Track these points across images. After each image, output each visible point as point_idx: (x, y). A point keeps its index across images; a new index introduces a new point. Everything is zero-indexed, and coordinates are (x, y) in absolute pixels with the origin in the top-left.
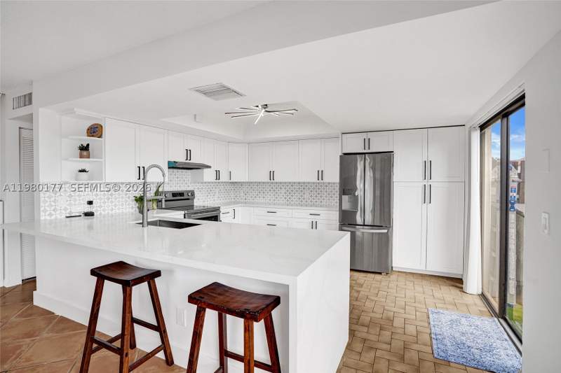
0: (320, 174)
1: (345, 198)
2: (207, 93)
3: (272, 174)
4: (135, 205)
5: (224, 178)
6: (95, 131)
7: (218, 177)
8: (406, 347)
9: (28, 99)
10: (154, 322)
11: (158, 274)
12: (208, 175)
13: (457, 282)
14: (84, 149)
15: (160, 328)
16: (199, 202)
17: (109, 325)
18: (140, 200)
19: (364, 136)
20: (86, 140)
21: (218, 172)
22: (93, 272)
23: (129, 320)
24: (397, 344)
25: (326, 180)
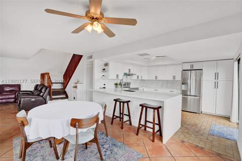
0: (174, 77)
1: (183, 86)
2: (141, 55)
3: (156, 77)
4: (114, 86)
5: (140, 78)
6: (106, 65)
7: (138, 78)
8: (200, 130)
9: (91, 57)
10: (128, 114)
11: (129, 101)
12: (135, 77)
13: (228, 118)
14: (104, 70)
15: (129, 115)
16: (132, 86)
17: (117, 114)
18: (116, 84)
19: (191, 63)
20: (104, 67)
21: (138, 76)
22: (114, 100)
23: (122, 113)
24: (197, 130)
25: (176, 79)
